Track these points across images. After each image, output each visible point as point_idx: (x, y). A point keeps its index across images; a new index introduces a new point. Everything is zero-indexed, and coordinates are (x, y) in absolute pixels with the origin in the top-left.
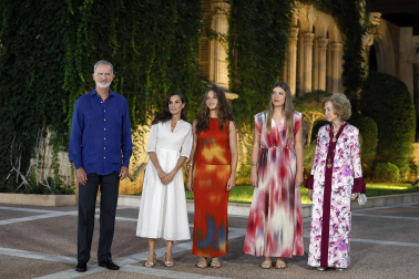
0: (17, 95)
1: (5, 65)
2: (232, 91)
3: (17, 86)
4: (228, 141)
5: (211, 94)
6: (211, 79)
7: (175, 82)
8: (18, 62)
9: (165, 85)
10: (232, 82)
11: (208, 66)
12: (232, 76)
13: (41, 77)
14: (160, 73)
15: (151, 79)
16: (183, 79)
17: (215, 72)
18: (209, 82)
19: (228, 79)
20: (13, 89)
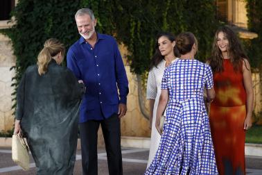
0: (36, 41)
1: (25, 12)
2: (251, 30)
3: (36, 33)
4: (243, 80)
5: (221, 35)
6: (230, 19)
7: (192, 24)
8: (37, 9)
9: (182, 27)
10: (251, 22)
11: (225, 7)
12: (250, 15)
13: (60, 23)
14: (177, 15)
15: (168, 22)
16: (200, 20)
17: (233, 11)
18: (227, 22)
19: (247, 19)
20: (33, 35)
